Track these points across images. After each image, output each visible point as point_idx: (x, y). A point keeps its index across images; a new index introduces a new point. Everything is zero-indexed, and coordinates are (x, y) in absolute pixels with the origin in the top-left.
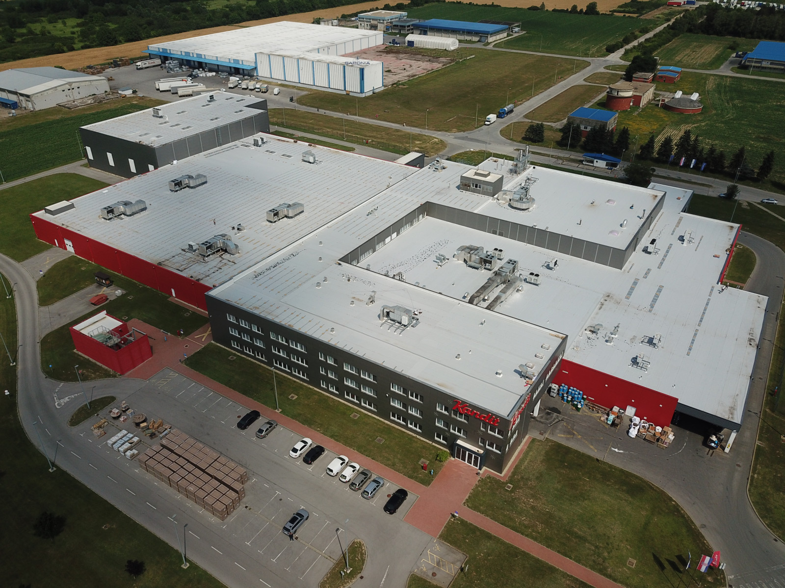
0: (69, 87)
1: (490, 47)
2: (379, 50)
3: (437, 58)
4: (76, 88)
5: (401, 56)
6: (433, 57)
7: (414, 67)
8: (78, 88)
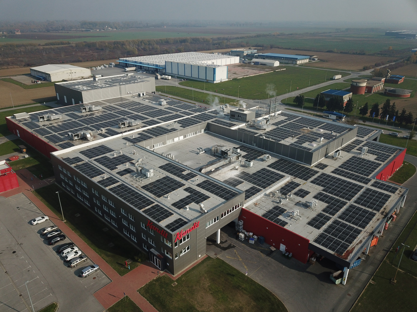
0: (70, 72)
1: (297, 66)
2: (236, 65)
3: (264, 69)
4: (74, 73)
5: (245, 68)
6: (262, 69)
7: (249, 72)
8: (75, 73)
